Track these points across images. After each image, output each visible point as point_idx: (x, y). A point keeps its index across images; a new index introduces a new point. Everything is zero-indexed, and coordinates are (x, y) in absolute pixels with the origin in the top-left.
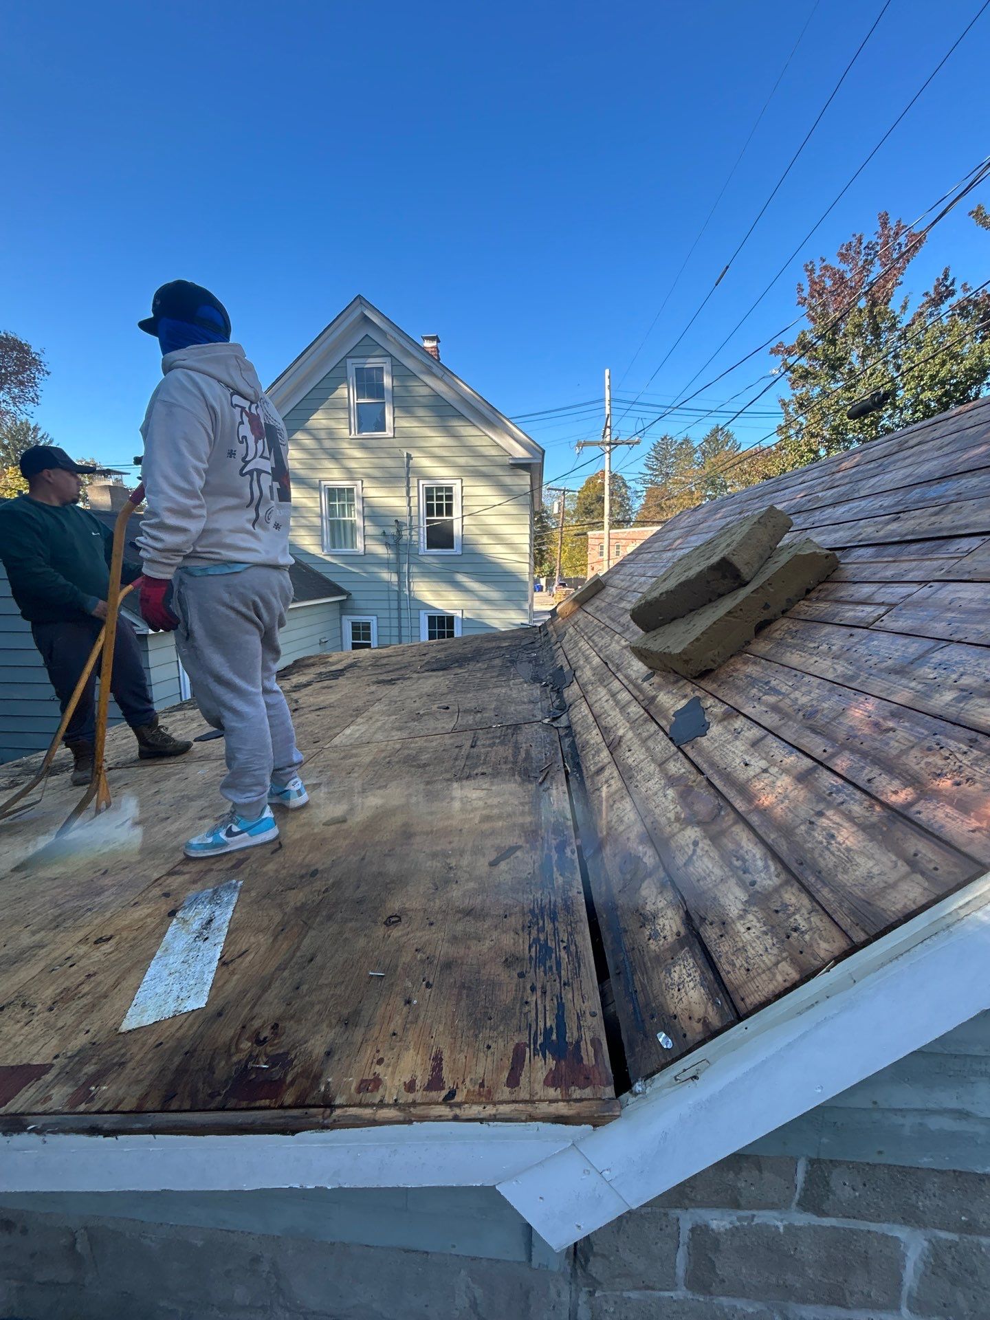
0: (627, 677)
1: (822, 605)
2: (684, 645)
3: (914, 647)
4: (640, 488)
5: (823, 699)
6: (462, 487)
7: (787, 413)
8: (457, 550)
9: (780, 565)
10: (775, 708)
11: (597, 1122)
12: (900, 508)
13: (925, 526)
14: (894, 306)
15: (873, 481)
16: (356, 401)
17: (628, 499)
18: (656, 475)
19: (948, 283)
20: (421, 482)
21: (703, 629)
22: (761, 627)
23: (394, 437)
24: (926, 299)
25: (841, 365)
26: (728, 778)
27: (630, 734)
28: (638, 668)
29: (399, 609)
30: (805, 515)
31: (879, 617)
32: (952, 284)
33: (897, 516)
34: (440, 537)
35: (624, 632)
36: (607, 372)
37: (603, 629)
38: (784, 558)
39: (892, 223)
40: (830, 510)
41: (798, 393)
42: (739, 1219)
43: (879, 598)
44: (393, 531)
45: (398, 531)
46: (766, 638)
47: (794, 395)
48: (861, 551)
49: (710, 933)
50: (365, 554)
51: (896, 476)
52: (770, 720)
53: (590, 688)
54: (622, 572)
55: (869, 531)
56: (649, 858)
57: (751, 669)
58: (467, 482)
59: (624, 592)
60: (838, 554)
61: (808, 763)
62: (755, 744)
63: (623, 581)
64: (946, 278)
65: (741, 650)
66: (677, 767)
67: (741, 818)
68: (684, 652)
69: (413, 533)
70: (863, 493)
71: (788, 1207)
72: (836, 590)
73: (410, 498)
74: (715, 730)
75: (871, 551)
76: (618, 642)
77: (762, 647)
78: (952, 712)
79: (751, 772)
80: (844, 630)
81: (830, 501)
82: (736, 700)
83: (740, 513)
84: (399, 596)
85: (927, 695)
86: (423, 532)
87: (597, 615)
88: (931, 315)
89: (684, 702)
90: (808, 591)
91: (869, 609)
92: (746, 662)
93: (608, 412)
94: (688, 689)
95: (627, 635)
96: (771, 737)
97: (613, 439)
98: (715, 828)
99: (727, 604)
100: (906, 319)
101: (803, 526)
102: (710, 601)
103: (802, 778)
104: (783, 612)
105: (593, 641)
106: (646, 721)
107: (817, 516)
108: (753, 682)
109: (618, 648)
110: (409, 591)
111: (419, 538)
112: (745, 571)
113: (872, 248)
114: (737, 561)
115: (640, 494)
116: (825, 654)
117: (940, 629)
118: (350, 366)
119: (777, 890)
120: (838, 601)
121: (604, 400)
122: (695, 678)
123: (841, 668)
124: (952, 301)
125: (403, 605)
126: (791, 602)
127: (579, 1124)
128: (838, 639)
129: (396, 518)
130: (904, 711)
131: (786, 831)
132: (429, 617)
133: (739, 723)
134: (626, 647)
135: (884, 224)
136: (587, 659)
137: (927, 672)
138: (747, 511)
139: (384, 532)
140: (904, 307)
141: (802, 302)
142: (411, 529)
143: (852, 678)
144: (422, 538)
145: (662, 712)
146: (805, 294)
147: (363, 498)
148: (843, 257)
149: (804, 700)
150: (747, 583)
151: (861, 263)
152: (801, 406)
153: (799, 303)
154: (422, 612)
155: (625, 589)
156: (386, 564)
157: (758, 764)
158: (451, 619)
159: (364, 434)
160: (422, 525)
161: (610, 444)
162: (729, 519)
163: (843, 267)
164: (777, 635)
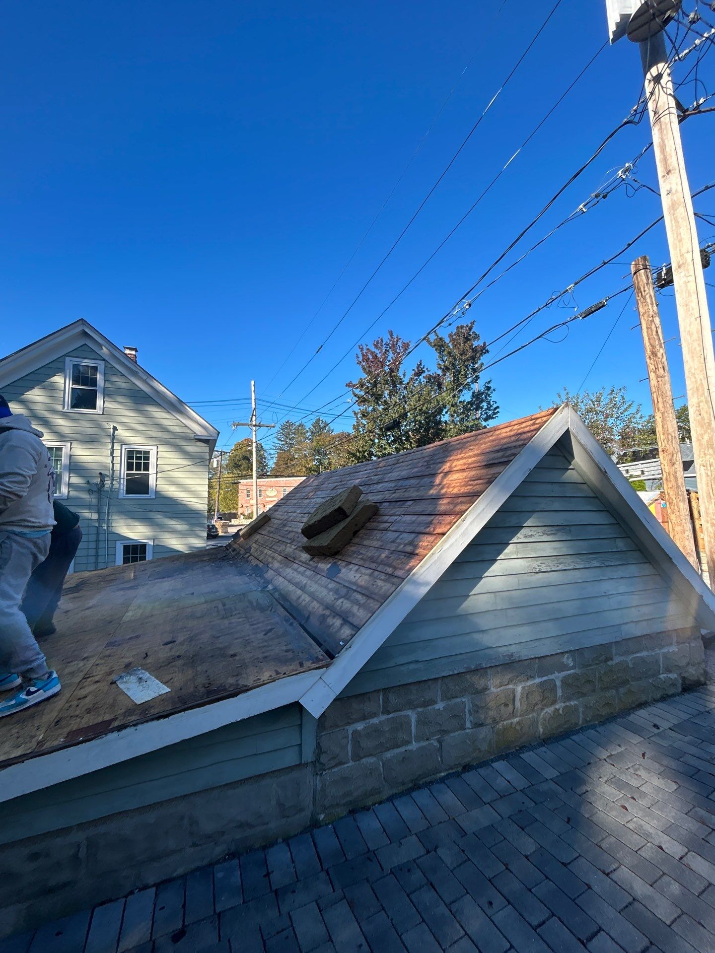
0: (300, 561)
1: (374, 524)
2: (328, 542)
3: (397, 534)
4: (272, 452)
5: (375, 553)
6: (157, 452)
7: (357, 419)
8: (151, 495)
9: (359, 509)
10: (362, 559)
11: (327, 666)
12: (395, 488)
13: (401, 496)
14: (400, 374)
15: (390, 475)
16: (71, 386)
17: (265, 458)
18: (283, 444)
19: (422, 367)
20: (124, 447)
21: (335, 535)
22: (355, 533)
23: (103, 414)
24: (414, 372)
25: (380, 398)
26: (350, 582)
27: (309, 582)
28: (305, 556)
29: (97, 541)
30: (367, 486)
31: (389, 527)
32: (423, 368)
33: (395, 491)
34: (138, 485)
35: (292, 542)
36: (253, 382)
37: (278, 542)
38: (361, 507)
39: (395, 336)
40: (376, 486)
41: (362, 408)
42: (366, 724)
43: (389, 521)
44: (98, 481)
45: (101, 481)
46: (358, 537)
47: (360, 409)
48: (385, 504)
49: (350, 619)
50: (68, 498)
51: (395, 475)
52: (361, 563)
53: (281, 570)
54: (279, 510)
55: (388, 496)
56: (327, 612)
57: (353, 548)
58: (161, 448)
59: (285, 522)
60: (378, 504)
61: (372, 571)
62: (357, 571)
63: (282, 515)
64: (421, 364)
65: (349, 542)
66: (332, 585)
67: (355, 591)
68: (329, 544)
69: (114, 482)
70: (386, 480)
71: (379, 715)
72: (379, 518)
73: (113, 457)
74: (343, 570)
75: (388, 504)
76: (290, 547)
77: (356, 540)
78: (402, 550)
79: (356, 578)
80: (381, 532)
81: (376, 482)
82: (349, 559)
83: (341, 482)
84: (98, 531)
85: (398, 547)
86: (123, 482)
87: (271, 535)
88: (417, 380)
89: (330, 565)
90: (370, 519)
91: (387, 524)
92: (351, 546)
93: (253, 406)
94: (331, 560)
95: (294, 543)
96: (361, 568)
97: (257, 423)
98: (348, 596)
99: (342, 525)
100: (406, 381)
101: (367, 492)
102: (335, 524)
103: (371, 575)
104: (362, 527)
105: (273, 549)
106: (315, 575)
107: (372, 488)
108: (354, 552)
109: (291, 550)
110: (108, 526)
111: (120, 486)
112: (348, 512)
113: (388, 345)
114: (345, 508)
115: (273, 456)
116: (374, 540)
117: (402, 529)
118: (69, 362)
119: (366, 602)
120: (379, 522)
121: (251, 398)
122: (333, 555)
123: (380, 543)
124: (424, 375)
125: (101, 537)
126: (365, 523)
127: (322, 668)
128: (378, 534)
129: (100, 471)
130: (393, 552)
131: (366, 588)
132: (124, 546)
133: (351, 566)
134: (296, 549)
135: (391, 335)
136: (273, 558)
137: (398, 541)
138: (344, 481)
139: (88, 482)
140: (404, 375)
141: (359, 363)
142: (113, 480)
143: (382, 546)
144: (122, 486)
145: (322, 570)
146: (360, 359)
147: (71, 455)
148: (376, 346)
149: (370, 555)
150: (349, 516)
151: (384, 351)
152: (364, 416)
153: (358, 363)
154: (118, 542)
155: (286, 520)
156: (89, 507)
157: (358, 575)
158: (144, 547)
159: (76, 409)
160: (122, 477)
161: (255, 426)
162: (336, 484)
163: (377, 351)
164: (360, 536)
